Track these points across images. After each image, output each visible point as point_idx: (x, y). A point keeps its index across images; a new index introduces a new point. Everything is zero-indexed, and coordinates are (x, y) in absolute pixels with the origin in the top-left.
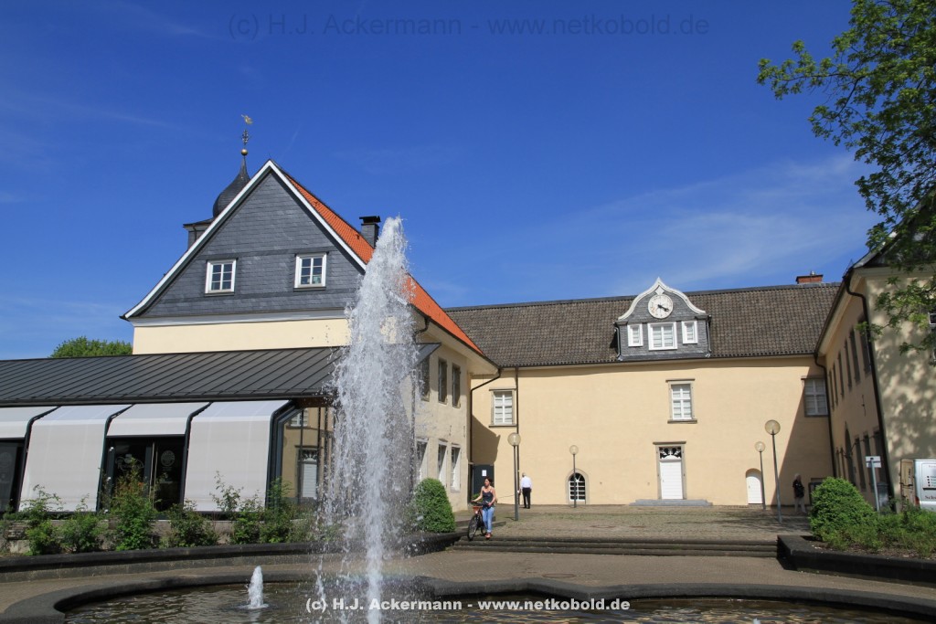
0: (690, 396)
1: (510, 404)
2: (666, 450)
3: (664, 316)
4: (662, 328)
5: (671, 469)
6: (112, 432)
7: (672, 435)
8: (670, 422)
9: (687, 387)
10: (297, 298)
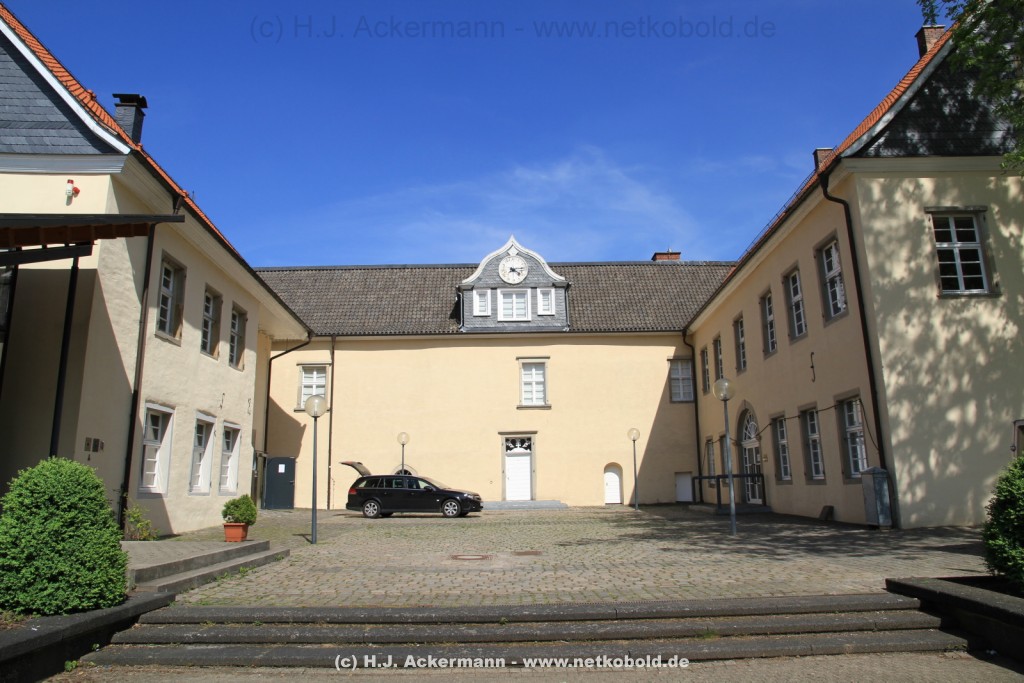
0: (544, 377)
1: (322, 382)
2: (514, 442)
3: (516, 282)
4: (514, 296)
5: (518, 465)
7: (521, 423)
8: (520, 408)
9: (541, 366)
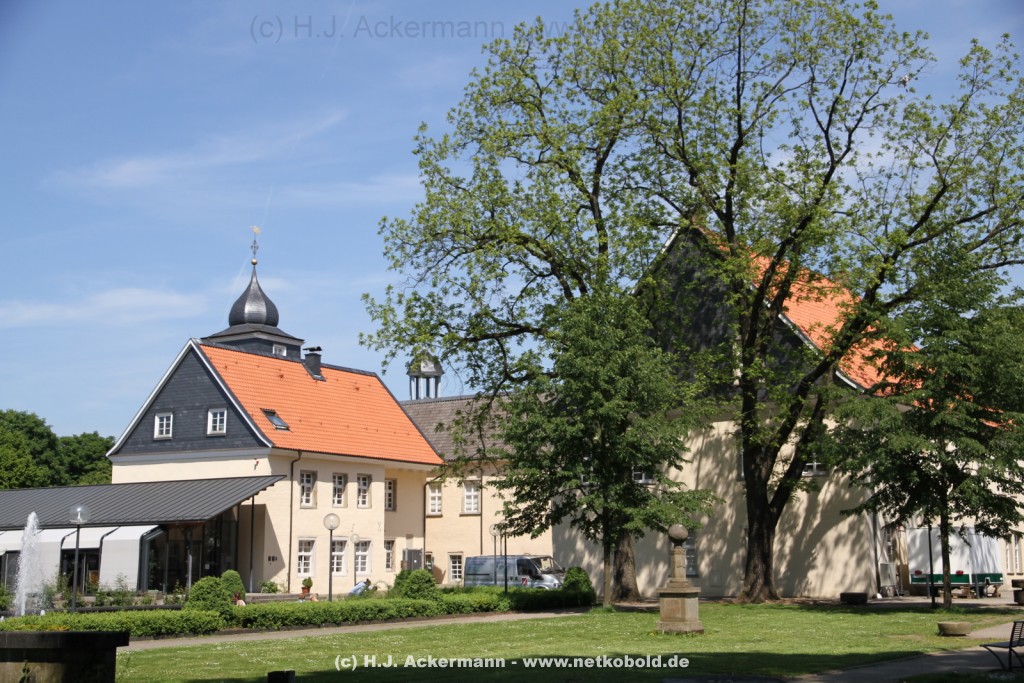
6: (64, 547)
10: (209, 441)
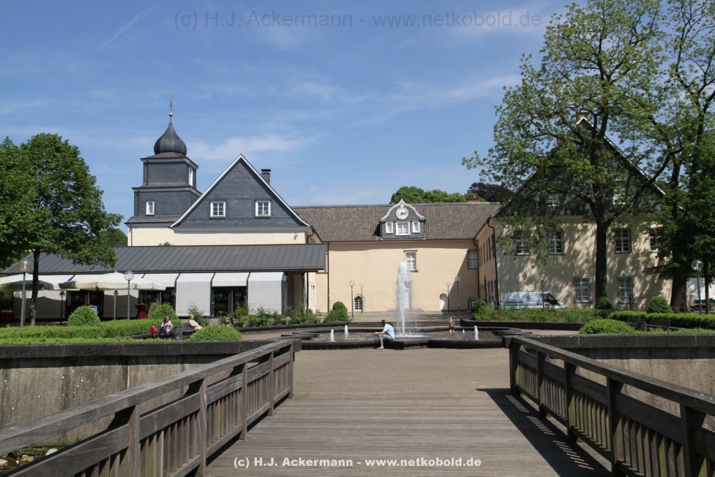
0: (415, 259)
3: (404, 219)
4: (403, 225)
6: (213, 285)
9: (414, 254)
10: (257, 220)
